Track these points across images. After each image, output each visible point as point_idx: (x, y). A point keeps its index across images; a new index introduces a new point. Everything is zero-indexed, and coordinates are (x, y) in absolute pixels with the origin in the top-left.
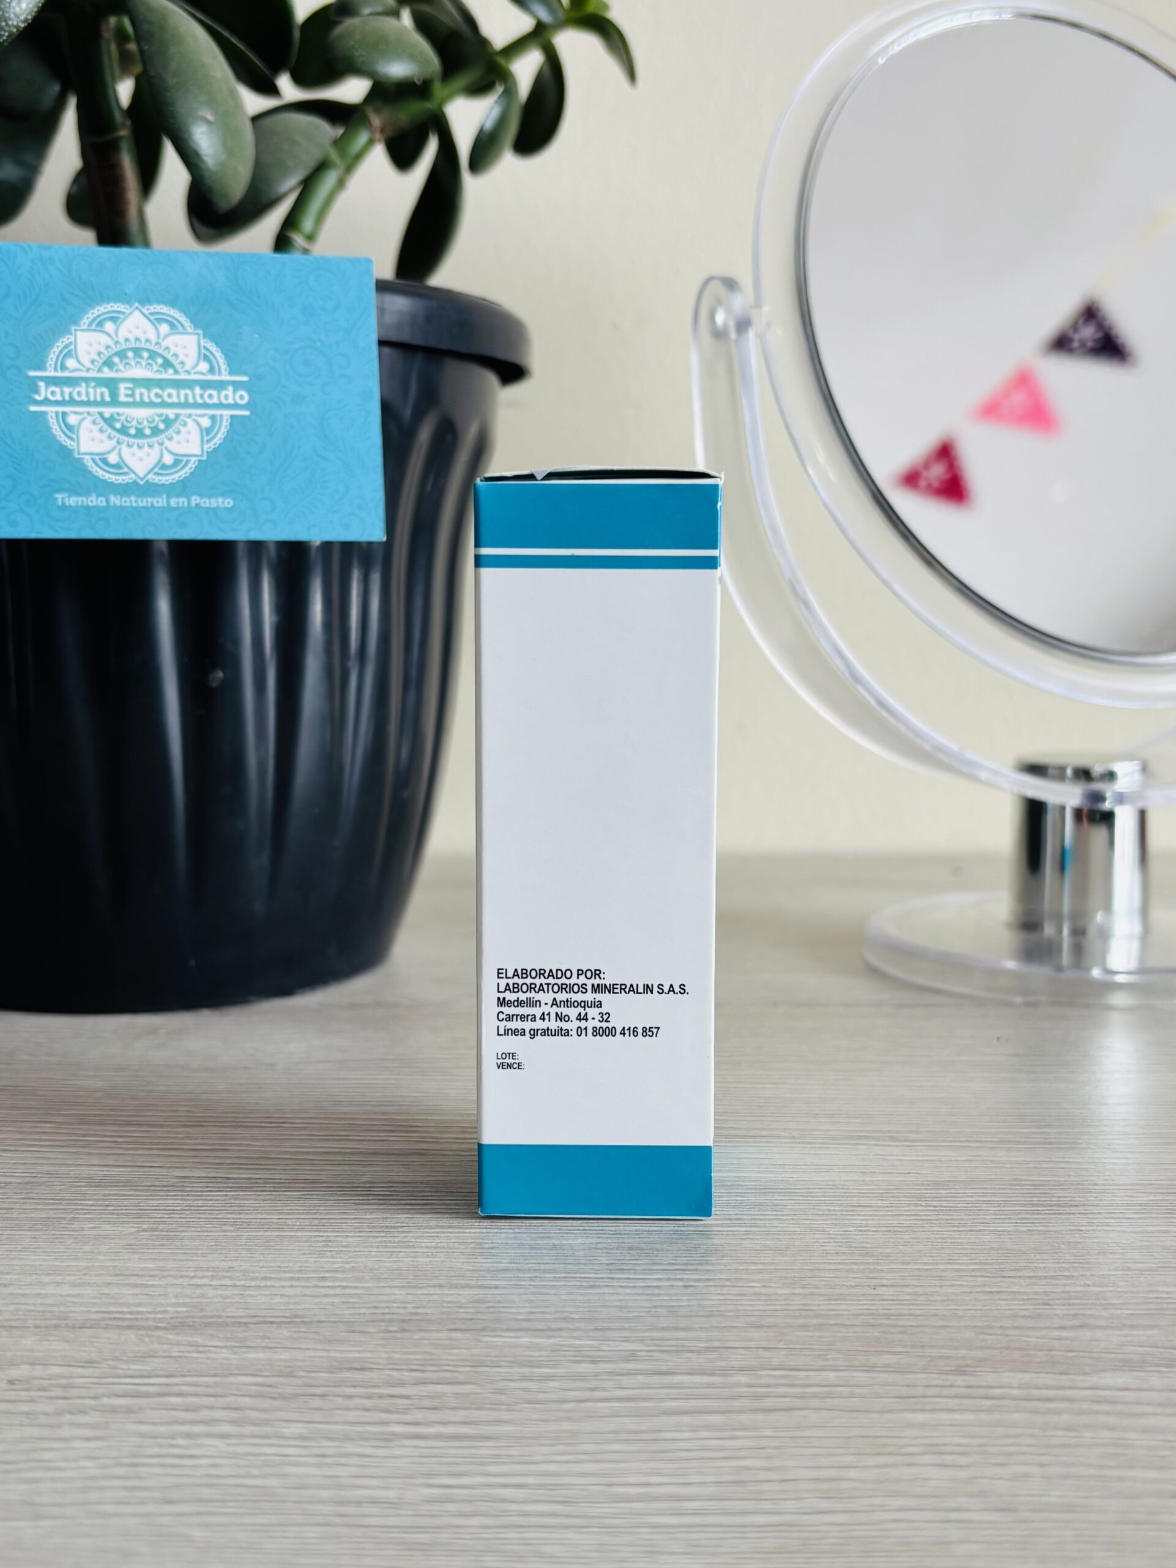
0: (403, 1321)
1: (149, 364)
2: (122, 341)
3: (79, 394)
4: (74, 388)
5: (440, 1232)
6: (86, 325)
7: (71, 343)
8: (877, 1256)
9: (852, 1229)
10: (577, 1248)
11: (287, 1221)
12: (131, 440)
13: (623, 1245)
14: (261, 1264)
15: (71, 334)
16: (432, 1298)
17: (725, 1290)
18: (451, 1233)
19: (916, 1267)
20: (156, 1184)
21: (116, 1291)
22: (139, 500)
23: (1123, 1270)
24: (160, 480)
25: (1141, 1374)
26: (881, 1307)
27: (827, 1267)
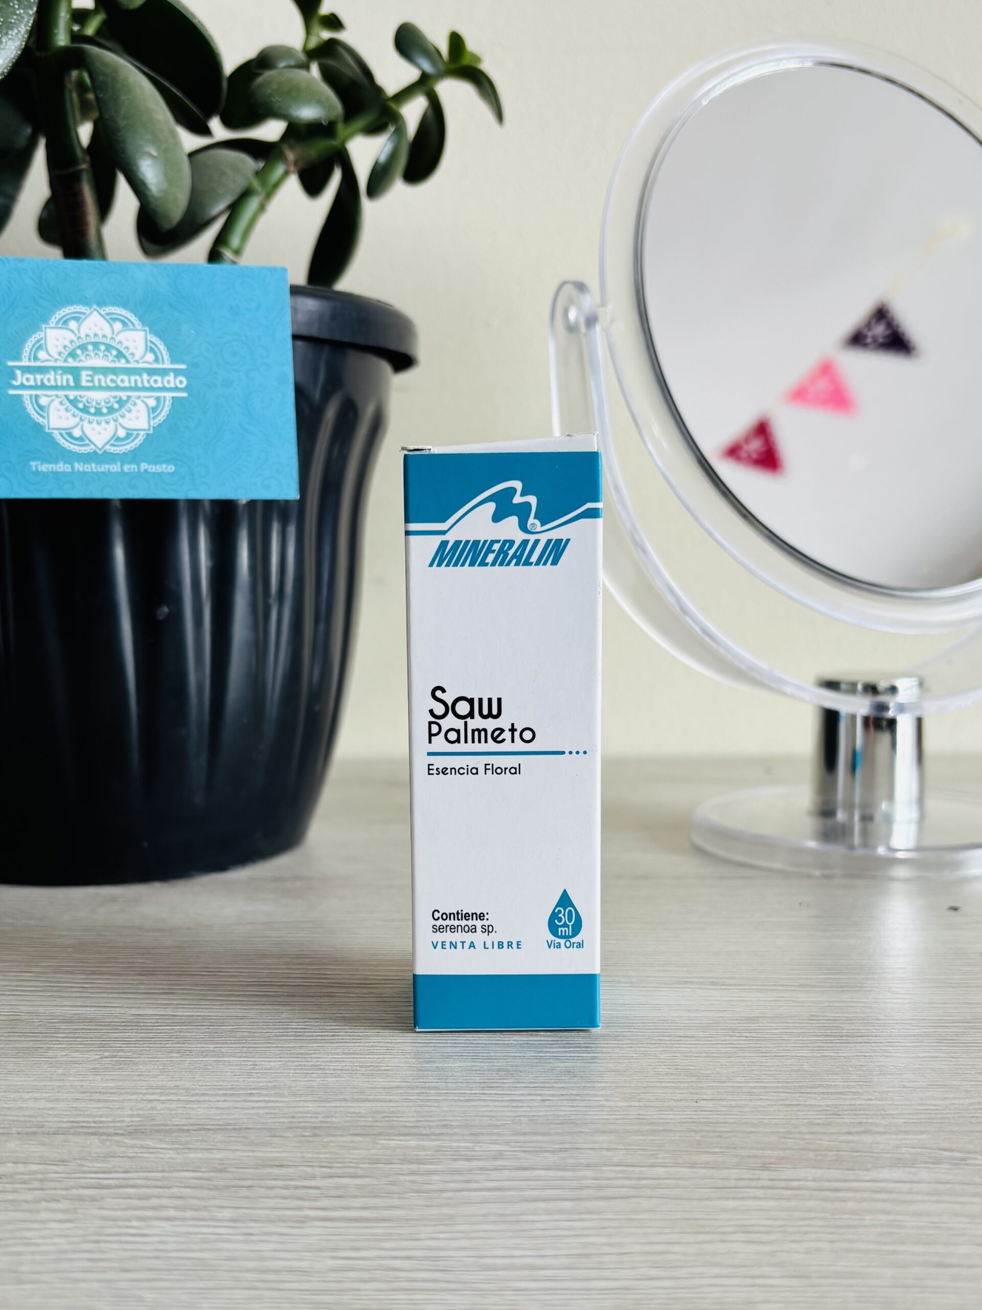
0: (315, 1128)
1: (106, 355)
2: (83, 336)
3: (49, 380)
4: (44, 377)
5: (345, 1058)
6: (54, 323)
7: (41, 339)
8: (698, 1076)
9: (678, 1055)
10: (456, 1070)
11: (222, 1049)
12: (92, 418)
13: (493, 1067)
14: (200, 1084)
15: (42, 331)
16: (338, 1110)
17: (575, 1103)
18: (354, 1058)
19: (731, 1085)
20: (116, 1020)
21: (83, 1104)
22: (99, 466)
23: (899, 1087)
24: (115, 450)
25: (913, 1170)
26: (702, 1117)
27: (659, 1085)
